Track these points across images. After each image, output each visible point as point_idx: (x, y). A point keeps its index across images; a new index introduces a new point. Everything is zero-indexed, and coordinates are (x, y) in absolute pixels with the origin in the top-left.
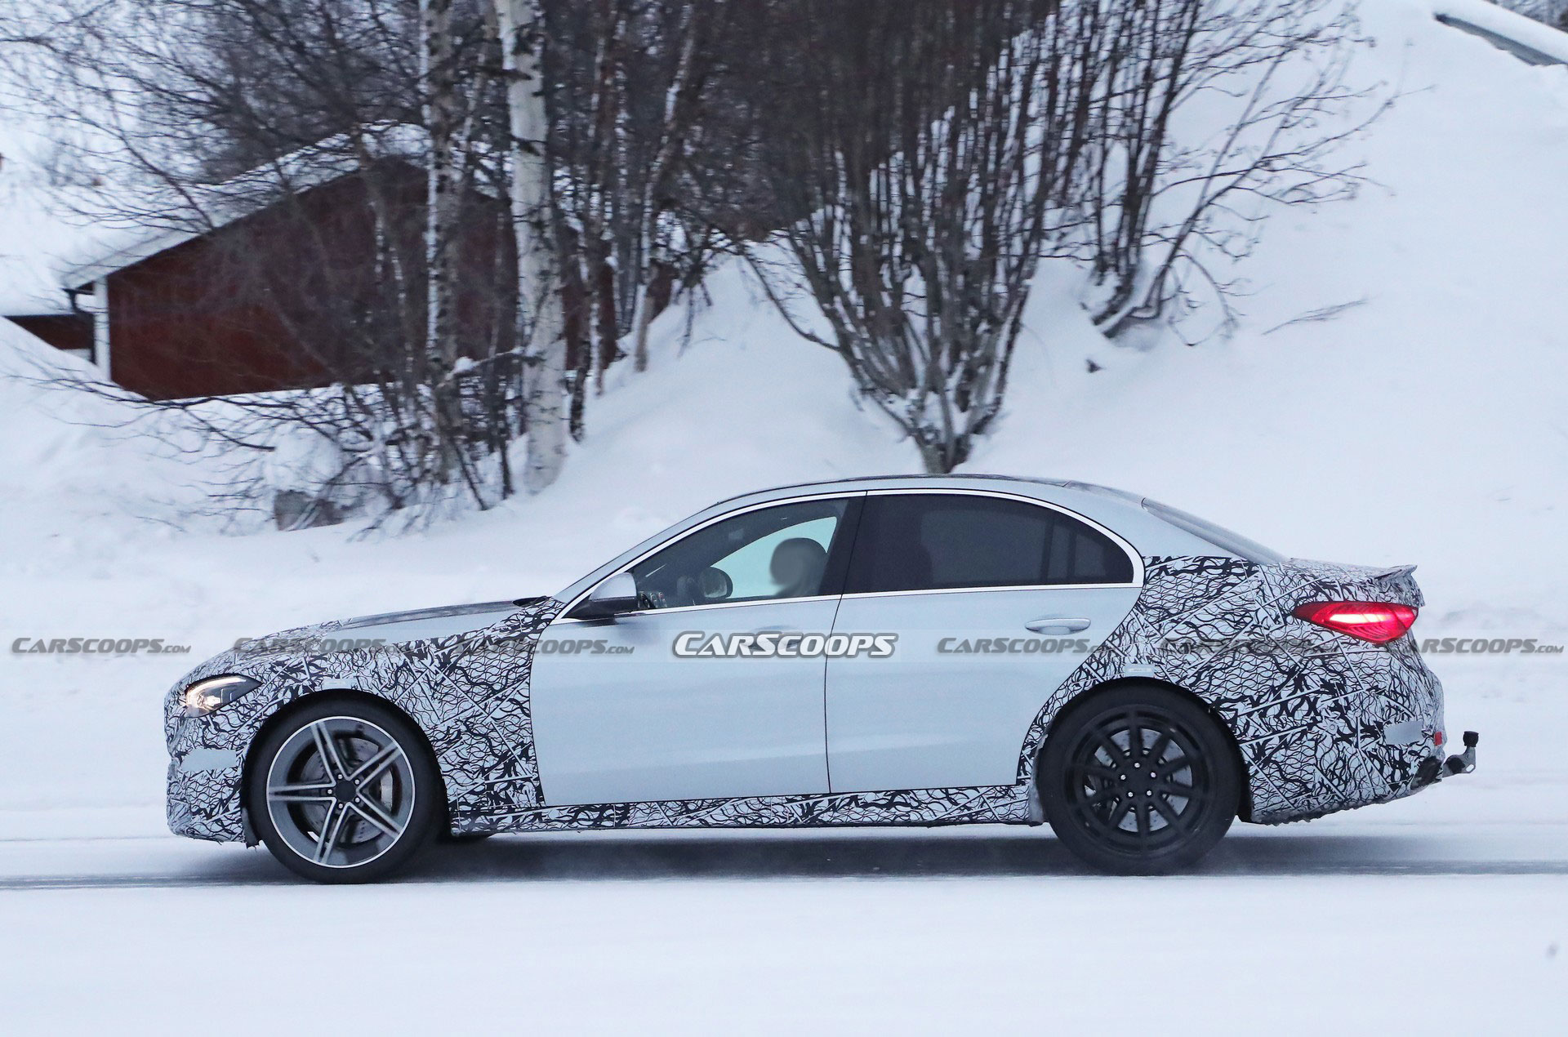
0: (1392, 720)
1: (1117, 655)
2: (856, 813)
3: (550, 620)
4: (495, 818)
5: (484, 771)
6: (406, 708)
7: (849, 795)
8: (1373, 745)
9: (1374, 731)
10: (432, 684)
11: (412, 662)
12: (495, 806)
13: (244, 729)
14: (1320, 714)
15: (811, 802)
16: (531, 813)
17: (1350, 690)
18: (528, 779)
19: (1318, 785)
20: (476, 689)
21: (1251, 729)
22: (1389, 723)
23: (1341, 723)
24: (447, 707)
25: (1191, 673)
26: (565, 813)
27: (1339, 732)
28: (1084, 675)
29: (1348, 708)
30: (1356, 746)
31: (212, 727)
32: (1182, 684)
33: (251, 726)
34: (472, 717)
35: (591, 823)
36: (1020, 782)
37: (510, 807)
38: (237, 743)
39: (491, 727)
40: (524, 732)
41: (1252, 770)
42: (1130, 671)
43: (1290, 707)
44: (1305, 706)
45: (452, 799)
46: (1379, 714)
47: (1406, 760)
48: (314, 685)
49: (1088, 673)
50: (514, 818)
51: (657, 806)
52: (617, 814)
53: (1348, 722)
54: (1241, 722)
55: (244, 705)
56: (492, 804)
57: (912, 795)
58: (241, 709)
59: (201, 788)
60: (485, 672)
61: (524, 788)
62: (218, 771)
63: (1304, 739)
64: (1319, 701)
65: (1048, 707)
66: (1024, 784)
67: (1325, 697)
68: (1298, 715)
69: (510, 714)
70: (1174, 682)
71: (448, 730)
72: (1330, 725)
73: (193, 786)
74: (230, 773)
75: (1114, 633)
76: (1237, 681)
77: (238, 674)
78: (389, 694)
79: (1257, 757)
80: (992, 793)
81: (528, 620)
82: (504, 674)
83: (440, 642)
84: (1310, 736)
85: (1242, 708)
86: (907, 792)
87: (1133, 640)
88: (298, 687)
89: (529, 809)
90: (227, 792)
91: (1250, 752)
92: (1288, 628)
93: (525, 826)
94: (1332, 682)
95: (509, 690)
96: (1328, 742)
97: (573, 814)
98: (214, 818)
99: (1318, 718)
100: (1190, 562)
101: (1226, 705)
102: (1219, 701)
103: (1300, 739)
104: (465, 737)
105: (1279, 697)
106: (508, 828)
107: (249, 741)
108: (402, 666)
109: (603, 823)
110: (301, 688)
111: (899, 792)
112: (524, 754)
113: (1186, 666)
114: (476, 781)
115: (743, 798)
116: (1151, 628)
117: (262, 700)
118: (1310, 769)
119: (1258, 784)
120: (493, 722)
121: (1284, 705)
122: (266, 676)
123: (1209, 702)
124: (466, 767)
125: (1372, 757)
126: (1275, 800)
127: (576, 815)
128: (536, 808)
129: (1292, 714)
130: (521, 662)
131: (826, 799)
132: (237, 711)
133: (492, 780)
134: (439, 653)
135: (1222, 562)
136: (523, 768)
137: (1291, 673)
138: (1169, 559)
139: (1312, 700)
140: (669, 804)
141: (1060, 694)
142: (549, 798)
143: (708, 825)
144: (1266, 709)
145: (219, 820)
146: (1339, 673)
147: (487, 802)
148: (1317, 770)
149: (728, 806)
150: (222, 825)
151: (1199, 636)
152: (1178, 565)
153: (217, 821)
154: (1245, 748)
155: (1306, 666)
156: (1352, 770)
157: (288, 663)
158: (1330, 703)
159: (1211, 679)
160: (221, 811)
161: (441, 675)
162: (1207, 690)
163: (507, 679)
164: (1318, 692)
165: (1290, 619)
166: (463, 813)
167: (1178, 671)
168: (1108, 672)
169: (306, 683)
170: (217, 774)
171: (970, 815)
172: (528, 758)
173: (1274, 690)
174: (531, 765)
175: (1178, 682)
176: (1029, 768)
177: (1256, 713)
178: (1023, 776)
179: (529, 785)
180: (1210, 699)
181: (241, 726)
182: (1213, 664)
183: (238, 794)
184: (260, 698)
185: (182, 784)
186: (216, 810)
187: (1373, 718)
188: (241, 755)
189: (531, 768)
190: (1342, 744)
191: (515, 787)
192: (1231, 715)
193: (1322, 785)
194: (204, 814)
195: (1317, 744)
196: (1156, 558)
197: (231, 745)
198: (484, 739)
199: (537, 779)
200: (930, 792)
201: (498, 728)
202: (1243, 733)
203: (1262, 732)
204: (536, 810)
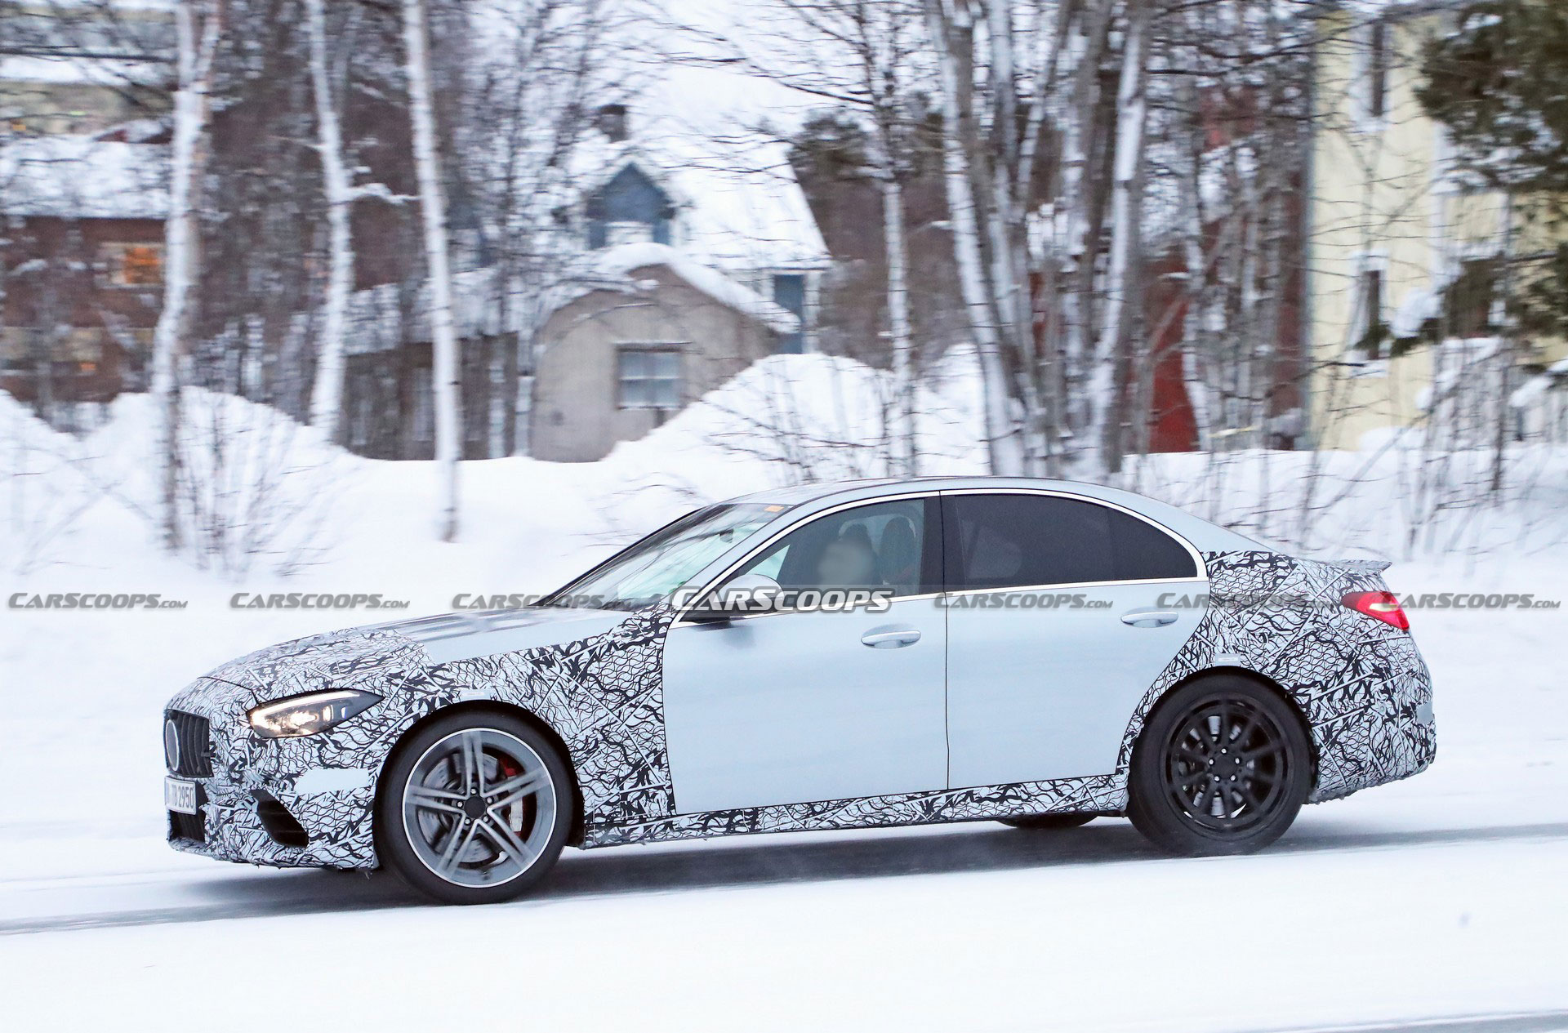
0: (1421, 700)
1: (1207, 646)
2: (974, 809)
3: (669, 624)
4: (627, 829)
5: (619, 781)
6: (547, 718)
7: (965, 791)
8: (1409, 725)
9: (1409, 711)
10: (567, 692)
11: (541, 670)
12: (627, 817)
13: (375, 746)
14: (1373, 697)
15: (930, 799)
16: (662, 822)
17: (1394, 674)
18: (661, 788)
19: (1369, 764)
20: (610, 696)
21: (1322, 712)
22: (1420, 703)
23: (1389, 704)
24: (584, 715)
25: (1271, 660)
26: (695, 820)
27: (1387, 713)
28: (1179, 665)
29: (1393, 691)
30: (1398, 727)
31: (331, 746)
32: (1264, 672)
33: (385, 742)
34: (607, 725)
35: (725, 829)
36: (1119, 771)
37: (641, 818)
38: (369, 760)
39: (626, 735)
40: (657, 739)
41: (1322, 752)
42: (1220, 660)
43: (1351, 691)
44: (1362, 690)
45: (588, 811)
46: (1413, 695)
47: (1429, 738)
48: (451, 697)
49: (1183, 664)
50: (646, 828)
51: (784, 810)
52: (746, 819)
53: (1393, 703)
54: (1314, 706)
55: (369, 721)
56: (624, 815)
57: (1022, 788)
58: (365, 725)
59: (323, 811)
60: (617, 678)
61: (657, 797)
62: (345, 792)
63: (1362, 721)
64: (1372, 685)
65: (1148, 697)
66: (1122, 773)
67: (1377, 680)
68: (1358, 698)
69: (644, 720)
70: (1258, 670)
71: (587, 740)
72: (1382, 707)
73: (313, 809)
74: (362, 794)
75: (1201, 625)
76: (1309, 667)
77: (347, 689)
78: (528, 704)
79: (1326, 740)
80: (1094, 783)
81: (646, 624)
82: (637, 680)
83: (564, 648)
84: (1366, 718)
85: (1315, 692)
86: (1018, 785)
87: (1218, 631)
88: (434, 700)
89: (660, 818)
90: (358, 813)
91: (1321, 734)
92: (1343, 617)
93: (659, 836)
94: (1380, 667)
95: (642, 696)
96: (1379, 723)
97: (703, 822)
98: (339, 843)
99: (1372, 701)
100: (1242, 557)
101: (1301, 691)
102: (1296, 687)
103: (1358, 720)
104: (602, 746)
105: (1342, 682)
106: (641, 838)
107: (384, 758)
108: (532, 675)
109: (737, 829)
110: (437, 700)
111: (1010, 786)
112: (657, 761)
113: (1267, 655)
114: (611, 791)
115: (866, 798)
116: (1231, 620)
117: (389, 714)
118: (1364, 748)
119: (1325, 764)
120: (628, 729)
121: (1346, 688)
122: (386, 689)
123: (1287, 688)
124: (603, 777)
125: (1409, 735)
126: (1336, 779)
127: (706, 823)
128: (667, 817)
129: (1351, 698)
130: (652, 667)
131: (944, 796)
132: (360, 726)
133: (626, 790)
134: (566, 660)
135: (1266, 557)
136: (656, 776)
137: (1350, 659)
138: (1223, 554)
139: (1367, 684)
140: (796, 807)
141: (1159, 684)
142: (680, 807)
143: (837, 827)
144: (1333, 693)
145: (347, 844)
146: (1385, 658)
147: (620, 814)
148: (1369, 750)
149: (852, 806)
150: (351, 850)
151: (1273, 626)
152: (1233, 560)
153: (343, 846)
154: (1317, 731)
155: (1360, 653)
156: (1394, 749)
157: (406, 675)
158: (1381, 687)
159: (1288, 666)
160: (350, 833)
161: (573, 683)
162: (1285, 677)
163: (640, 685)
164: (1371, 676)
165: (1342, 608)
166: (599, 825)
167: (1260, 659)
168: (1200, 662)
169: (442, 695)
170: (344, 796)
171: (1075, 805)
172: (661, 766)
173: (1338, 675)
174: (664, 774)
175: (1261, 670)
176: (1128, 758)
177: (1325, 698)
178: (1122, 765)
179: (661, 795)
180: (1287, 685)
181: (371, 743)
182: (1288, 652)
183: (370, 816)
184: (387, 712)
185: (295, 808)
186: (344, 833)
187: (1409, 700)
188: (374, 774)
189: (664, 777)
190: (1390, 724)
191: (648, 797)
192: (1306, 701)
193: (1372, 763)
194: (327, 839)
195: (1370, 725)
196: (1213, 554)
197: (360, 765)
198: (618, 748)
199: (670, 787)
200: (1039, 784)
201: (632, 736)
202: (1316, 717)
203: (1330, 716)
204: (667, 820)
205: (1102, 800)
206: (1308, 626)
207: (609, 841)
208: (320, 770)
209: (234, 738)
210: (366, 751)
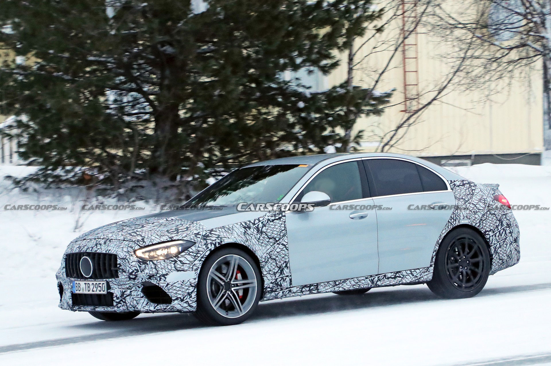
1: (458, 216)
2: (387, 282)
3: (285, 212)
4: (277, 293)
5: (275, 274)
6: (253, 249)
7: (383, 275)
8: (516, 246)
9: (516, 240)
11: (247, 230)
13: (196, 262)
15: (372, 278)
16: (287, 290)
18: (287, 276)
19: (505, 261)
20: (271, 240)
21: (494, 241)
22: (518, 237)
23: (511, 238)
24: (263, 248)
25: (478, 221)
26: (298, 289)
27: (511, 241)
28: (450, 224)
29: (512, 232)
31: (179, 263)
33: (200, 260)
34: (271, 252)
35: (309, 292)
37: (281, 288)
38: (195, 268)
39: (276, 256)
40: (286, 257)
41: (493, 256)
42: (462, 222)
43: (501, 233)
44: (504, 232)
45: (266, 286)
46: (516, 234)
48: (221, 242)
50: (283, 292)
51: (327, 284)
52: (315, 288)
54: (491, 239)
55: (192, 252)
56: (276, 287)
57: (401, 273)
58: (191, 254)
59: (178, 289)
60: (272, 233)
61: (286, 280)
62: (186, 281)
65: (440, 237)
66: (432, 266)
67: (508, 229)
68: (503, 235)
69: (282, 250)
71: (265, 258)
72: (509, 239)
73: (174, 288)
74: (193, 281)
76: (489, 224)
77: (181, 240)
78: (246, 244)
79: (494, 252)
80: (423, 270)
81: (277, 212)
82: (279, 234)
83: (252, 222)
84: (505, 243)
85: (491, 234)
86: (400, 272)
87: (460, 211)
88: (216, 243)
89: (287, 288)
90: (191, 289)
91: (493, 249)
94: (508, 223)
95: (281, 240)
96: (508, 245)
98: (185, 301)
99: (507, 236)
100: (460, 182)
102: (486, 232)
103: (503, 244)
104: (270, 260)
105: (498, 229)
106: (281, 296)
107: (200, 267)
108: (245, 233)
109: (313, 292)
111: (397, 272)
112: (286, 266)
113: (476, 219)
114: (273, 278)
115: (352, 278)
117: (199, 249)
118: (504, 255)
119: (494, 261)
120: (277, 253)
122: (195, 239)
123: (483, 232)
125: (516, 249)
127: (302, 290)
128: (289, 288)
129: (501, 235)
130: (283, 229)
131: (377, 277)
132: (189, 254)
133: (277, 277)
134: (254, 227)
135: (467, 182)
136: (286, 271)
137: (500, 220)
139: (505, 230)
140: (331, 283)
141: (444, 231)
142: (294, 284)
144: (496, 233)
145: (187, 302)
149: (348, 282)
150: (189, 304)
152: (458, 183)
153: (186, 302)
155: (502, 218)
157: (201, 233)
158: (509, 231)
159: (483, 224)
160: (188, 297)
161: (259, 235)
162: (482, 228)
163: (280, 236)
164: (506, 227)
165: (495, 201)
166: (268, 292)
167: (474, 221)
168: (456, 223)
169: (218, 241)
170: (186, 282)
171: (417, 279)
172: (287, 267)
173: (497, 227)
174: (289, 271)
175: (475, 225)
176: (434, 260)
177: (494, 235)
178: (432, 263)
179: (288, 279)
181: (195, 261)
182: (482, 218)
183: (196, 290)
184: (199, 248)
185: (166, 288)
186: (186, 297)
187: (516, 236)
188: (197, 273)
189: (288, 272)
190: (511, 245)
191: (283, 280)
192: (489, 237)
194: (180, 300)
195: (506, 246)
196: (451, 181)
197: (191, 270)
198: (274, 261)
199: (291, 276)
200: (406, 271)
201: (278, 256)
202: (492, 243)
203: (496, 242)
204: (289, 289)
205: (426, 277)
207: (271, 298)
208: (175, 273)
209: (131, 261)
210: (193, 264)
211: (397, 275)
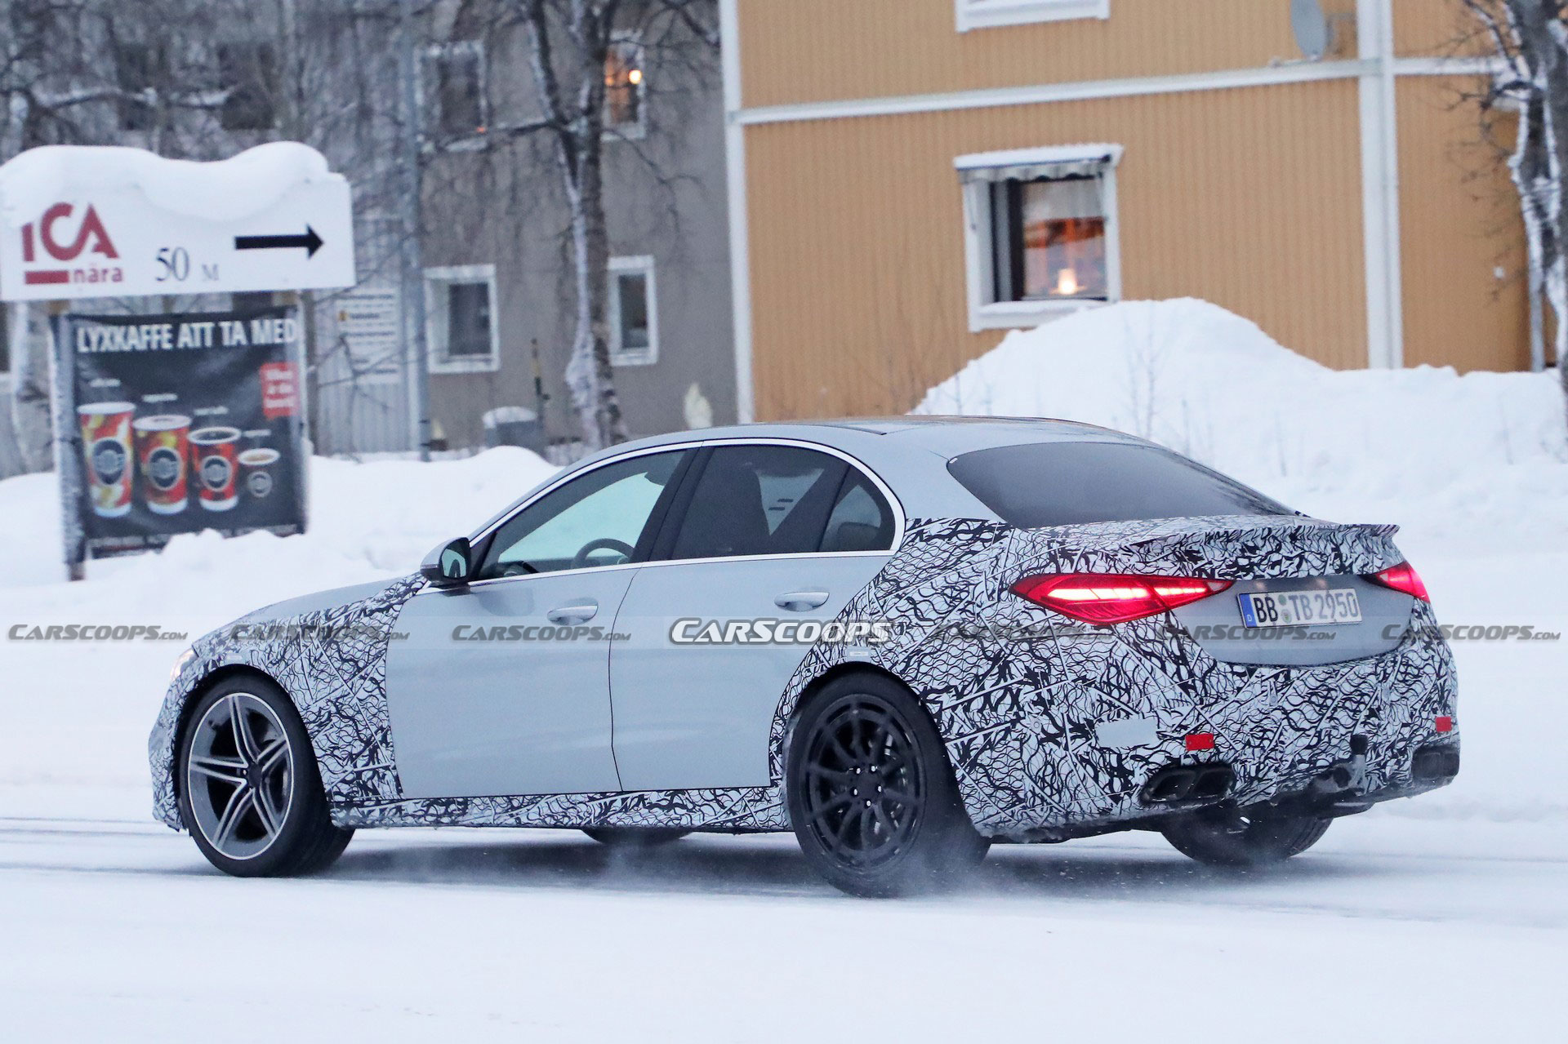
0: (1104, 717)
2: (640, 815)
3: (420, 590)
4: (366, 810)
5: (352, 758)
6: (285, 686)
7: (637, 794)
8: (1085, 748)
9: (1083, 730)
10: (312, 660)
12: (364, 797)
13: (174, 707)
14: (1023, 710)
15: (608, 800)
16: (393, 805)
17: (1053, 680)
18: (387, 768)
19: (1029, 794)
20: (346, 667)
21: (957, 726)
22: (1101, 721)
23: (1045, 720)
24: (321, 685)
25: (901, 657)
26: (419, 806)
27: (1044, 731)
28: (814, 659)
29: (1051, 702)
30: (1066, 748)
32: (894, 671)
33: (177, 704)
34: (341, 697)
36: (774, 784)
37: (377, 799)
38: (170, 721)
39: (357, 709)
40: (382, 716)
41: (959, 775)
42: (851, 655)
43: (993, 700)
44: (1008, 700)
45: (327, 788)
46: (1089, 710)
48: (220, 659)
49: (818, 657)
50: (380, 811)
51: (489, 802)
52: (459, 810)
53: (1052, 719)
54: (946, 717)
56: (362, 795)
57: (687, 795)
60: (355, 647)
61: (386, 778)
63: (1009, 738)
64: (1022, 693)
65: (786, 695)
66: (776, 786)
67: (1028, 688)
68: (1002, 709)
69: (371, 694)
70: (887, 668)
71: (320, 712)
72: (1034, 723)
74: (166, 754)
75: (845, 610)
76: (944, 668)
78: (272, 671)
79: (962, 759)
80: (751, 795)
82: (368, 650)
83: (330, 613)
84: (1014, 735)
85: (947, 700)
86: (682, 791)
87: (859, 619)
89: (392, 801)
91: (955, 752)
92: (999, 606)
93: (389, 821)
94: (1036, 670)
95: (370, 668)
96: (1033, 742)
97: (425, 809)
98: (160, 803)
99: (1021, 714)
100: (947, 526)
102: (926, 692)
103: (1004, 738)
104: (335, 719)
105: (983, 688)
106: (376, 822)
107: (175, 720)
109: (444, 821)
111: (677, 792)
112: (384, 740)
113: (899, 650)
114: (346, 768)
118: (1019, 774)
119: (968, 791)
120: (358, 703)
121: (987, 696)
122: (203, 649)
123: (918, 693)
124: (336, 752)
125: (1084, 761)
126: (989, 812)
127: (428, 810)
128: (398, 801)
129: (994, 709)
131: (619, 798)
133: (359, 768)
136: (383, 753)
137: (995, 659)
139: (1014, 691)
140: (498, 800)
141: (795, 681)
142: (406, 790)
143: (523, 826)
144: (970, 702)
145: (163, 804)
146: (1046, 661)
147: (358, 792)
148: (1025, 776)
149: (542, 803)
150: (165, 810)
151: (916, 614)
152: (935, 529)
153: (162, 807)
154: (951, 749)
155: (1011, 651)
156: (1063, 777)
158: (1033, 696)
159: (919, 666)
160: (164, 795)
161: (321, 650)
162: (915, 679)
163: (369, 655)
164: (1020, 682)
165: (1005, 595)
166: (339, 805)
167: (891, 656)
168: (834, 656)
169: (215, 657)
170: (160, 756)
171: (735, 820)
172: (387, 744)
173: (979, 679)
174: (390, 753)
175: (891, 668)
176: (778, 767)
177: (960, 707)
178: (774, 776)
179: (389, 776)
180: (918, 688)
182: (923, 648)
186: (161, 794)
187: (1082, 715)
189: (389, 757)
190: (1049, 746)
191: (379, 777)
192: (937, 709)
193: (1034, 794)
195: (1022, 744)
196: (918, 521)
197: (167, 725)
198: (351, 723)
199: (395, 768)
200: (701, 792)
201: (362, 710)
202: (948, 730)
203: (966, 730)
204: (398, 804)
205: (762, 816)
206: (955, 617)
207: (353, 822)
210: (171, 711)
211: (676, 800)
